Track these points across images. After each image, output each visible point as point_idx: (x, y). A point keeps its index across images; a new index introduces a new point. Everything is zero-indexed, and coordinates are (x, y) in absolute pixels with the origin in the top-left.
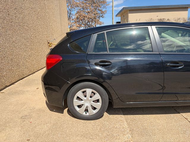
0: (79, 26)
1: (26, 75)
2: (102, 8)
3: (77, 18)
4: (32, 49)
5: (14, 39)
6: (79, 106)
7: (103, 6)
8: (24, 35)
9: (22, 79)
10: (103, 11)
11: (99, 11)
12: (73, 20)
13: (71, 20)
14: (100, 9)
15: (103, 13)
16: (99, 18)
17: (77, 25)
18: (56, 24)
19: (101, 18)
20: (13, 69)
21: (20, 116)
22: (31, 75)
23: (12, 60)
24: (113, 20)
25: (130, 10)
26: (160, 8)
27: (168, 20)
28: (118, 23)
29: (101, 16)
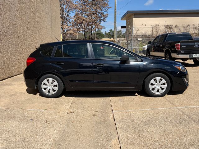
0: (76, 30)
1: (14, 75)
2: (103, 11)
3: (75, 21)
4: (20, 54)
5: (7, 46)
6: (45, 89)
7: (104, 9)
8: (14, 42)
9: (11, 77)
10: (104, 14)
11: (99, 14)
12: (70, 23)
13: (68, 23)
14: (100, 11)
15: (104, 16)
16: (100, 21)
17: (75, 29)
18: (46, 30)
19: (102, 22)
20: (5, 68)
21: (9, 94)
22: (19, 75)
23: (4, 61)
24: (115, 24)
25: (135, 14)
26: (169, 13)
27: (176, 26)
28: (122, 27)
29: (103, 20)
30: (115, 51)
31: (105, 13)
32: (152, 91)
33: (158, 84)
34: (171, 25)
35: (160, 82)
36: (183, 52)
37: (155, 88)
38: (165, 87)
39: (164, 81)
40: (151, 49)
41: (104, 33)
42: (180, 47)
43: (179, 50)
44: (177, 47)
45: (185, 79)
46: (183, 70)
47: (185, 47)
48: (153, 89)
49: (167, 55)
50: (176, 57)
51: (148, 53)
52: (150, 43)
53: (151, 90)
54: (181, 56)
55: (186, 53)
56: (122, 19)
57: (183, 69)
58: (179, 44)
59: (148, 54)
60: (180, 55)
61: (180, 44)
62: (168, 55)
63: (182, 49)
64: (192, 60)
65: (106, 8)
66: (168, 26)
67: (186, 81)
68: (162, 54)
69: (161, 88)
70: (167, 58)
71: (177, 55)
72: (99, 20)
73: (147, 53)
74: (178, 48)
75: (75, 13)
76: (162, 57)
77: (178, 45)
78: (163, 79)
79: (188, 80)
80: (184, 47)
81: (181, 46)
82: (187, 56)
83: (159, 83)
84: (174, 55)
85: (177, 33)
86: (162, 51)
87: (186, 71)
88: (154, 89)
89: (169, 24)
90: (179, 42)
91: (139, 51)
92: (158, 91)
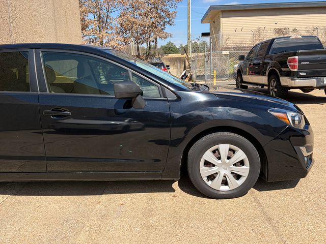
2: (168, 7)
7: (169, 3)
10: (170, 12)
11: (162, 13)
12: (112, 28)
14: (164, 8)
15: (169, 15)
16: (164, 25)
19: (167, 26)
24: (189, 29)
25: (223, 12)
26: (282, 7)
27: (294, 30)
28: (204, 35)
29: (168, 22)
30: (189, 75)
31: (171, 10)
32: (209, 183)
33: (224, 163)
34: (285, 29)
35: (229, 158)
36: (305, 74)
37: (217, 173)
38: (245, 170)
39: (240, 155)
40: (244, 70)
41: (178, 47)
42: (297, 64)
43: (295, 70)
44: (292, 64)
45: (303, 149)
46: (297, 122)
47: (308, 63)
48: (211, 177)
49: (272, 81)
50: (290, 85)
51: (239, 77)
52: (242, 58)
53: (205, 179)
54: (299, 82)
55: (309, 76)
56: (202, 21)
57: (297, 118)
58: (295, 58)
59: (240, 80)
60: (297, 80)
61: (297, 57)
62: (274, 81)
63: (301, 68)
64: (323, 91)
65: (173, 3)
66: (280, 29)
67: (305, 154)
68: (264, 80)
69: (232, 173)
70: (272, 86)
71: (292, 80)
72: (162, 23)
73: (237, 77)
74: (294, 67)
75: (120, 11)
76: (263, 85)
77: (294, 60)
78: (238, 151)
79: (309, 149)
80: (305, 63)
81: (300, 61)
82: (312, 82)
83: (227, 161)
84: (285, 81)
85: (292, 37)
86: (263, 74)
87: (307, 123)
88: (215, 177)
89: (282, 27)
90: (295, 54)
91: (229, 74)
92: (225, 183)
